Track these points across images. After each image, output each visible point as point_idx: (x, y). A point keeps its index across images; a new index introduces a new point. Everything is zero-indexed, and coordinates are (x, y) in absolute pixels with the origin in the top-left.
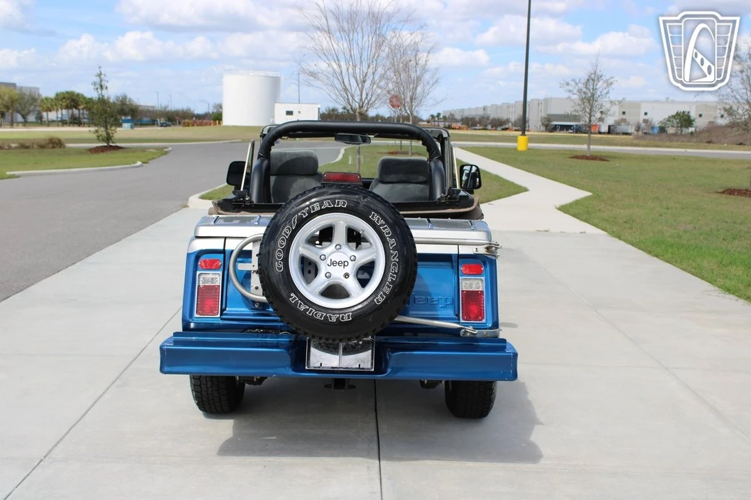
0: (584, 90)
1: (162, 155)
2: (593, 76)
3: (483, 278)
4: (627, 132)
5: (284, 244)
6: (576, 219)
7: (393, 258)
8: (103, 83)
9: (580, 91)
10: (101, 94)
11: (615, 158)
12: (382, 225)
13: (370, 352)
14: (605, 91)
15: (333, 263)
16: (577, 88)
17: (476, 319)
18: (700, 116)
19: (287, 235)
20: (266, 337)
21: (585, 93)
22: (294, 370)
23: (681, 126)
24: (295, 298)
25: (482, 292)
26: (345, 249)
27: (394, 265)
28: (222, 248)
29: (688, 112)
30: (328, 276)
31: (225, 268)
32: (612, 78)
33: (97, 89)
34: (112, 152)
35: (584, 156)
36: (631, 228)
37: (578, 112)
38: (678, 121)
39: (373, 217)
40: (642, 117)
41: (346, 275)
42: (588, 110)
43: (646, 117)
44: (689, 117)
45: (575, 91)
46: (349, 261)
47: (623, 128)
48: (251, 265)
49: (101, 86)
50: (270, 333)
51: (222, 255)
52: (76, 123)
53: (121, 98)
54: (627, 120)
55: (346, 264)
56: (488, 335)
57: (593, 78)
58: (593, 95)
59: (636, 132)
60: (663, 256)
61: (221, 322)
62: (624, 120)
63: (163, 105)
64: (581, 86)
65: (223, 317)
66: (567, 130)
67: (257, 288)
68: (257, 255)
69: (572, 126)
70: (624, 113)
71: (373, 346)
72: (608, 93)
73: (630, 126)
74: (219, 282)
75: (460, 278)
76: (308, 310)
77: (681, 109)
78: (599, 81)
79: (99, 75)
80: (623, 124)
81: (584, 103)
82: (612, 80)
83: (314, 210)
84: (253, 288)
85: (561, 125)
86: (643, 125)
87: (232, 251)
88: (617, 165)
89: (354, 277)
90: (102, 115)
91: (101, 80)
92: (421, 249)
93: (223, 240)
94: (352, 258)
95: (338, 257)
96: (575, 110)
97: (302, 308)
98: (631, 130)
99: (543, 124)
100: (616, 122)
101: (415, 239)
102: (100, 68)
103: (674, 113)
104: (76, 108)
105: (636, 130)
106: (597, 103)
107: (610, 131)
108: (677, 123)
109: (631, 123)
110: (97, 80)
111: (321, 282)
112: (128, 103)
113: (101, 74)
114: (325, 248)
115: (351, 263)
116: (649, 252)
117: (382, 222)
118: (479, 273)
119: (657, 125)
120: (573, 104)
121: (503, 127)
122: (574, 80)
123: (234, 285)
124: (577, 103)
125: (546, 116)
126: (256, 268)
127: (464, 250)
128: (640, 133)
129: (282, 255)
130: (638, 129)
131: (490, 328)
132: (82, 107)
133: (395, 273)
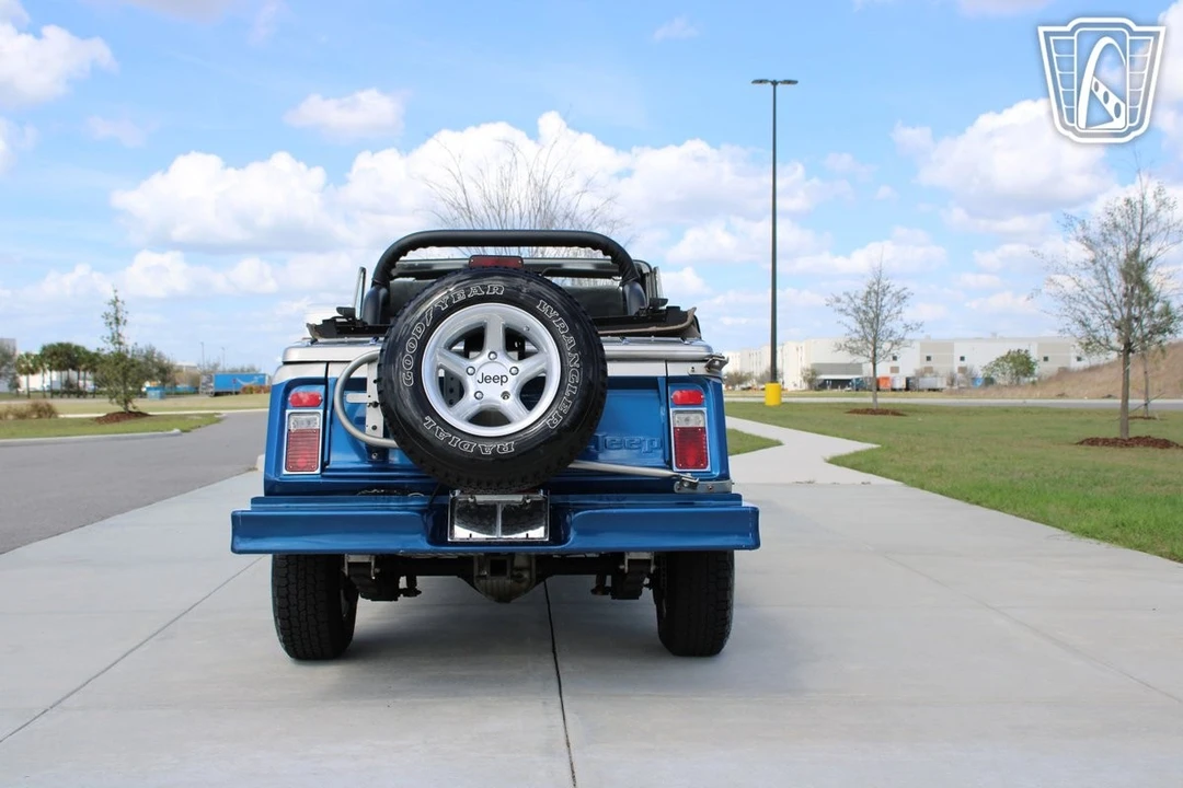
0: (864, 308)
1: (212, 423)
2: (876, 287)
3: (704, 409)
4: (934, 387)
5: (415, 347)
6: (856, 471)
7: (572, 363)
8: (120, 315)
9: (857, 310)
10: (117, 331)
11: (916, 411)
12: (556, 318)
13: (542, 529)
14: (895, 310)
15: (485, 379)
16: (853, 305)
17: (697, 466)
18: (1046, 359)
19: (419, 334)
20: (389, 501)
21: (865, 313)
22: (430, 542)
23: (1017, 373)
24: (431, 423)
25: (703, 429)
26: (501, 358)
27: (574, 372)
28: (323, 375)
29: (1026, 351)
30: (478, 395)
31: (327, 402)
32: (904, 289)
33: (111, 324)
34: (132, 421)
35: (868, 410)
36: (940, 476)
37: (855, 341)
38: (1011, 364)
39: (541, 307)
40: (957, 364)
41: (505, 395)
42: (870, 339)
43: (963, 364)
44: (1028, 358)
45: (850, 311)
46: (509, 375)
47: (928, 381)
48: (366, 395)
49: (117, 319)
50: (395, 494)
51: (324, 387)
52: (74, 393)
53: (145, 352)
54: (934, 369)
55: (504, 379)
56: (715, 490)
57: (876, 292)
58: (877, 316)
59: (948, 387)
60: (987, 501)
61: (321, 481)
62: (929, 370)
63: (212, 363)
64: (858, 302)
65: (325, 473)
66: (843, 387)
67: (374, 428)
68: (375, 382)
69: (850, 380)
70: (929, 358)
71: (546, 520)
72: (899, 312)
73: (939, 379)
74: (319, 425)
75: (671, 410)
76: (450, 439)
77: (1014, 347)
78: (885, 295)
79: (115, 302)
80: (928, 375)
81: (863, 327)
82: (905, 293)
83: (456, 299)
84: (368, 428)
85: (833, 380)
86: (959, 376)
87: (337, 380)
88: (920, 419)
89: (516, 396)
90: (117, 364)
91: (117, 311)
92: (614, 370)
93: (324, 365)
94: (514, 370)
95: (491, 370)
96: (851, 340)
97: (442, 436)
98: (941, 383)
99: (805, 379)
100: (917, 371)
101: (606, 353)
102: (116, 291)
103: (1004, 353)
104: (74, 369)
105: (948, 384)
106: (883, 328)
107: (909, 386)
108: (1011, 368)
109: (941, 372)
110: (111, 310)
111: (469, 404)
112: (156, 360)
113: (117, 300)
114: (475, 358)
115: (512, 378)
116: (968, 500)
117: (556, 313)
118: (698, 403)
119: (980, 374)
120: (847, 331)
121: (744, 386)
122: (846, 294)
123: (342, 424)
124: (853, 328)
125: (809, 367)
126: (375, 398)
127: (677, 370)
128: (956, 387)
129: (412, 363)
130: (952, 381)
131: (717, 479)
132: (83, 366)
133: (575, 384)
